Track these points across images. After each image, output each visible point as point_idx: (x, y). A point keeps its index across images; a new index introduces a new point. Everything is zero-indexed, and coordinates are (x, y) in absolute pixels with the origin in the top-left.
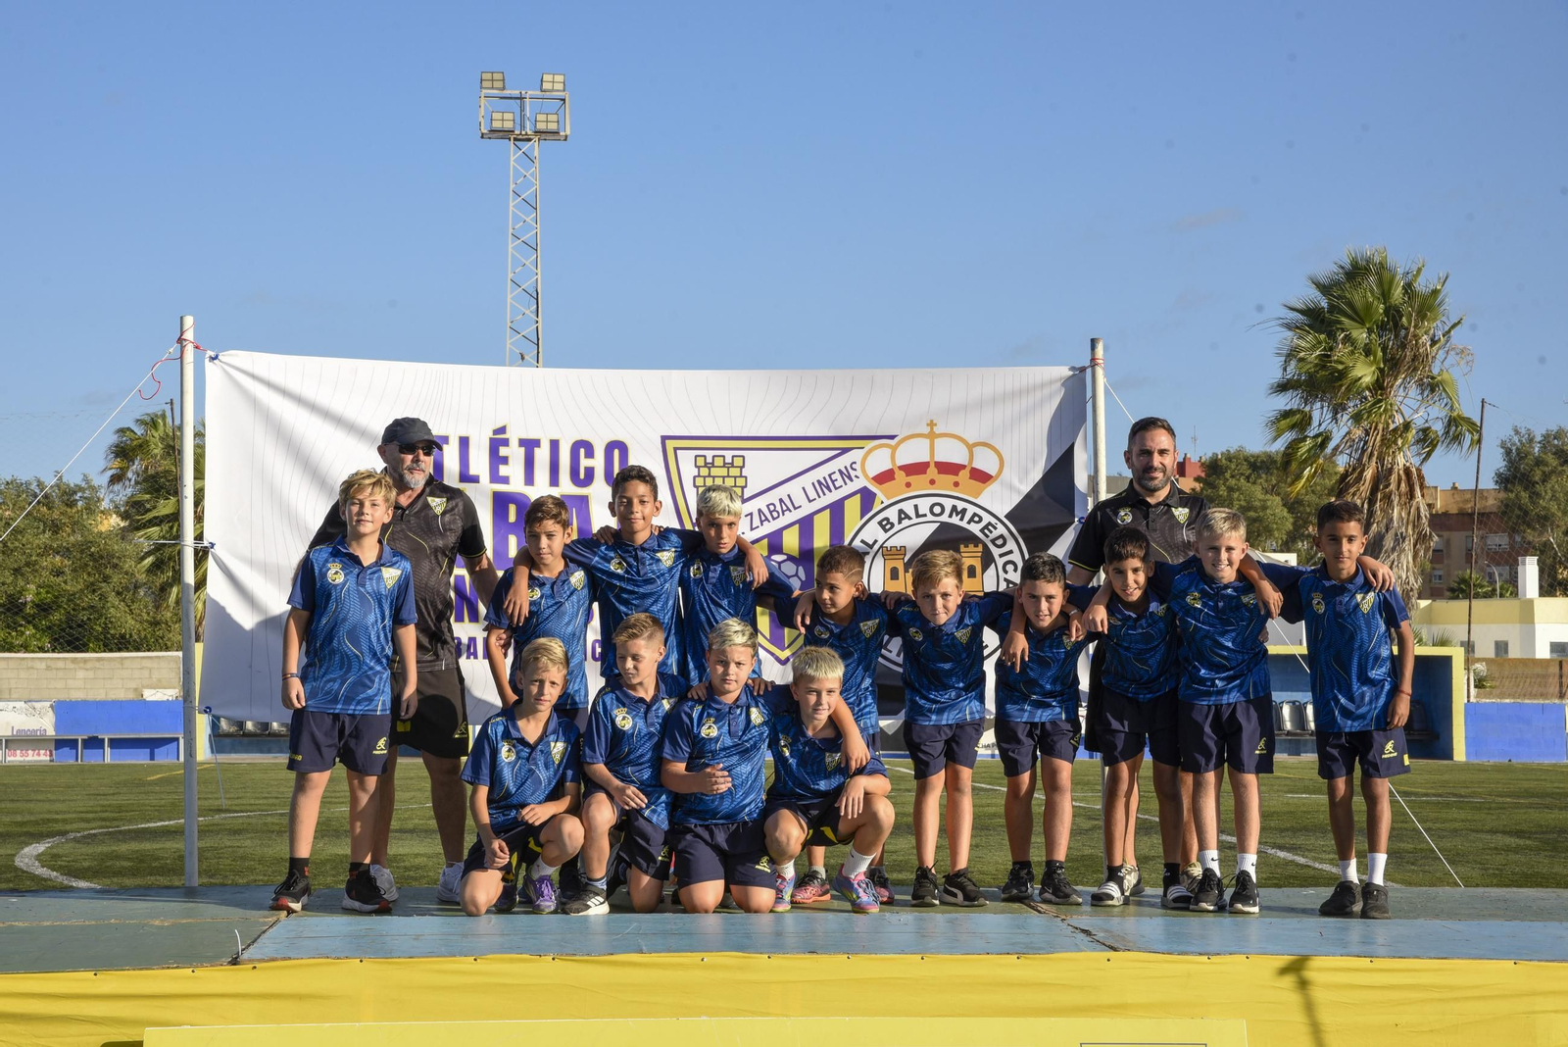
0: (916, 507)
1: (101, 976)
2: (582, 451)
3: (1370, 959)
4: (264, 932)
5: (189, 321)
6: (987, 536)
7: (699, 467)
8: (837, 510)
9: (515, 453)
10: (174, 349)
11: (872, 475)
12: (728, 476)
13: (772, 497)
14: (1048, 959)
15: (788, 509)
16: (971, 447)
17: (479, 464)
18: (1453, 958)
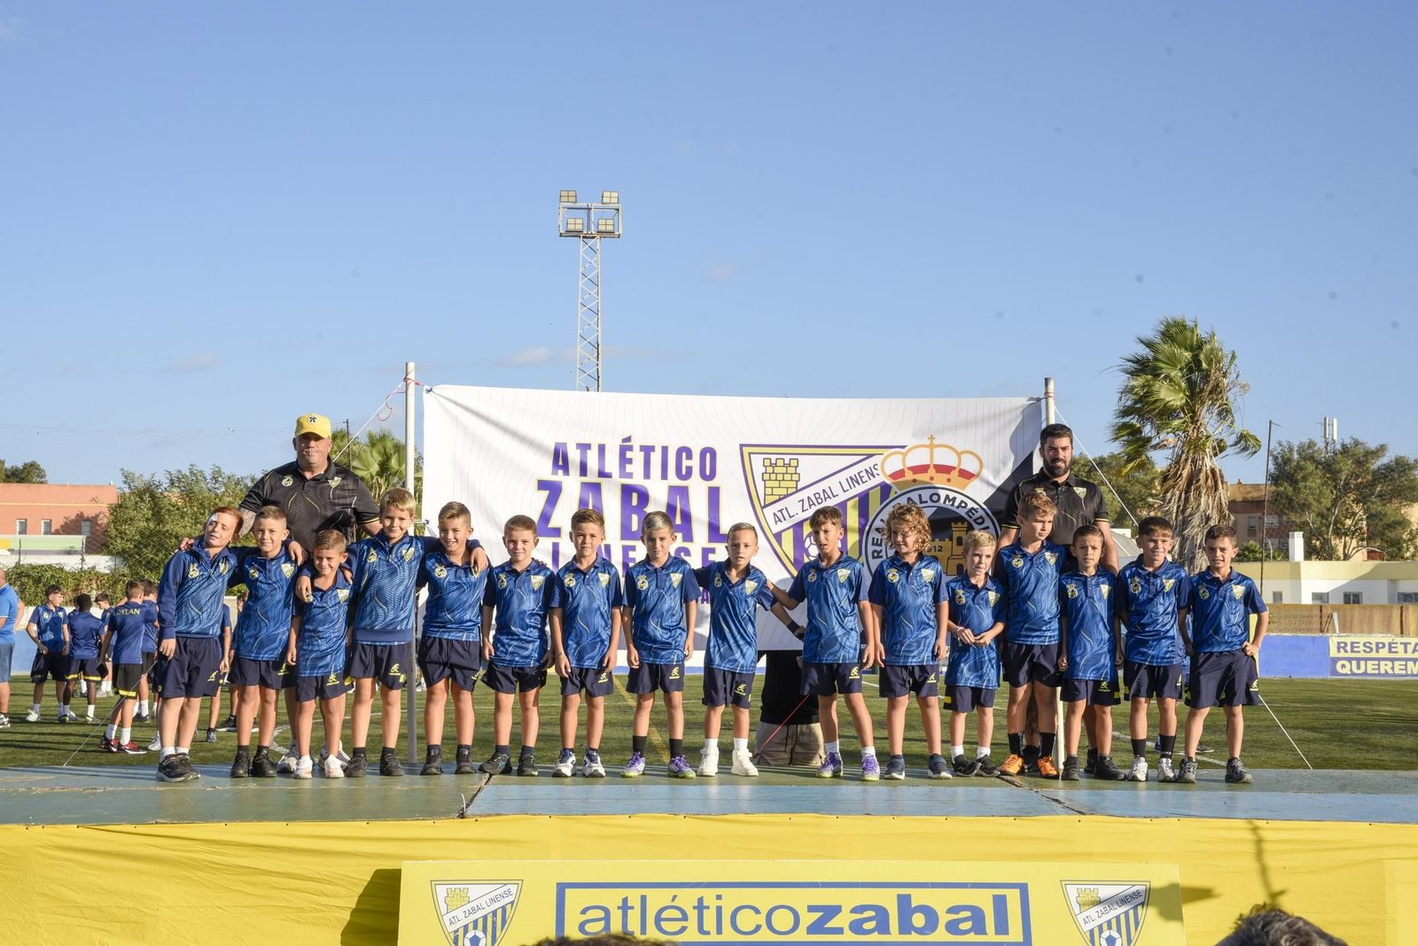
0: (920, 496)
1: (373, 824)
2: (684, 454)
3: (1266, 821)
4: (476, 795)
5: (412, 366)
6: (971, 517)
7: (766, 467)
8: (864, 499)
9: (637, 456)
10: (401, 385)
11: (889, 473)
12: (787, 473)
13: (818, 488)
14: (1036, 820)
15: (829, 497)
16: (959, 454)
17: (612, 465)
18: (1326, 821)
